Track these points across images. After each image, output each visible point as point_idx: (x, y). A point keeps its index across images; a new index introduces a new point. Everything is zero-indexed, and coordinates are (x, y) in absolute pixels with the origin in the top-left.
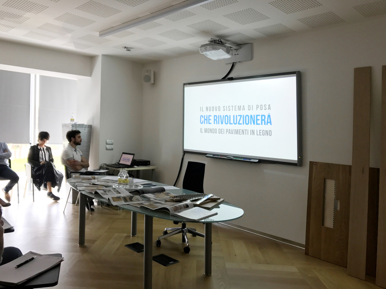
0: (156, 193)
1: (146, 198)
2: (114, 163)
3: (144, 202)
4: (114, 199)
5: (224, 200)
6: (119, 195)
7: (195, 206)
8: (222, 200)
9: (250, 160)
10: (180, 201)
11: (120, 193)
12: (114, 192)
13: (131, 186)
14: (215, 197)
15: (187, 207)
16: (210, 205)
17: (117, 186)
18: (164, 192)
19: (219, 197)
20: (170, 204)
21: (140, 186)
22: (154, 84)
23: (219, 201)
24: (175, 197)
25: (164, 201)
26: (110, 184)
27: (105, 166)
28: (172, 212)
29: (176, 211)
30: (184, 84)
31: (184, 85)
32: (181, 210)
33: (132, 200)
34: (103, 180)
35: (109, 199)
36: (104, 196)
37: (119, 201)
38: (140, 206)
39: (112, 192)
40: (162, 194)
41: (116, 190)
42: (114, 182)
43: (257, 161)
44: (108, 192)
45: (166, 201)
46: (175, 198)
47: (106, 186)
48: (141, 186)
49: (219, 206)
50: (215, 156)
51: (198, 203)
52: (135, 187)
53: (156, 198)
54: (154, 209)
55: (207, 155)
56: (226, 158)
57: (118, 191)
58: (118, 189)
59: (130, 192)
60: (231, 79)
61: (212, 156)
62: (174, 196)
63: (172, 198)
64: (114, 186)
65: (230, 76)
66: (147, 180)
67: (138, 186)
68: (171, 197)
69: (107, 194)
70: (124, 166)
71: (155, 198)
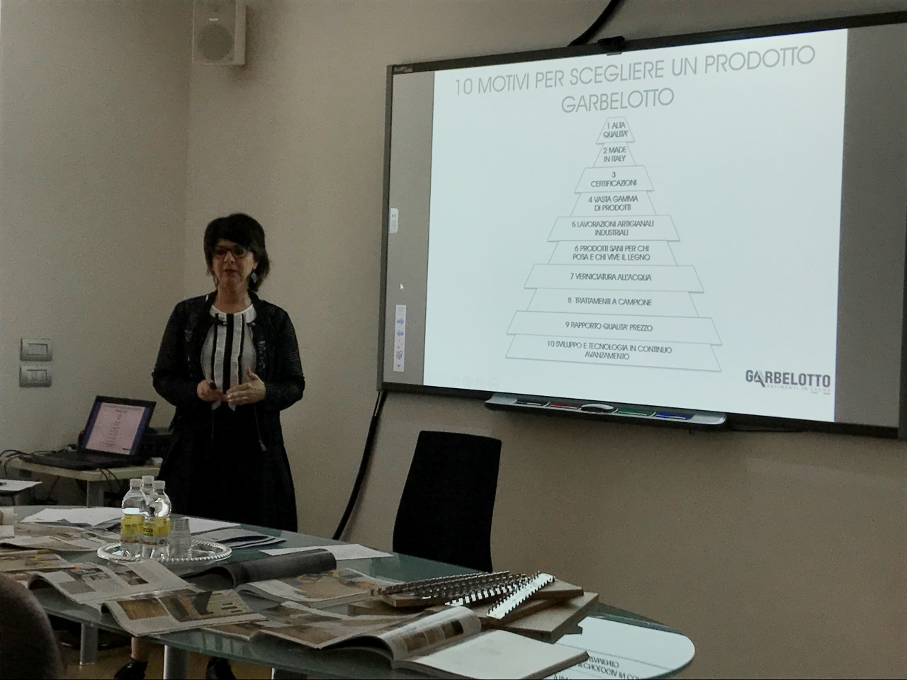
0: (299, 578)
1: (264, 599)
2: (57, 450)
3: (263, 617)
4: (130, 607)
5: (597, 598)
6: (140, 591)
7: (490, 625)
8: (588, 597)
9: (690, 417)
10: (420, 608)
11: (141, 581)
12: (119, 579)
13: (179, 550)
14: (562, 586)
15: (456, 631)
16: (548, 621)
17: (118, 548)
18: (335, 573)
19: (580, 588)
20: (381, 621)
21: (218, 550)
22: (244, 67)
23: (581, 602)
24: (390, 591)
25: (346, 609)
26: (78, 543)
27: (18, 463)
28: (398, 655)
29: (415, 651)
30: (394, 66)
31: (393, 73)
32: (432, 646)
33: (209, 608)
34: (39, 528)
35: (105, 609)
36: (79, 598)
37: (149, 615)
38: (253, 634)
39: (108, 577)
40: (325, 578)
41: (123, 570)
42: (94, 536)
43: (721, 420)
44: (93, 578)
45: (354, 611)
46: (395, 597)
47: (64, 554)
48: (221, 547)
49: (579, 625)
50: (529, 405)
51: (499, 612)
52: (194, 555)
53: (308, 600)
54: (321, 646)
55: (493, 401)
56: (579, 411)
57: (131, 573)
58: (128, 565)
59: (185, 577)
60: (617, 45)
61: (512, 402)
62: (389, 588)
63: (381, 598)
64: (104, 550)
65: (609, 32)
66: (232, 521)
67: (210, 548)
68: (376, 593)
69: (89, 589)
70: (109, 460)
71: (302, 598)
